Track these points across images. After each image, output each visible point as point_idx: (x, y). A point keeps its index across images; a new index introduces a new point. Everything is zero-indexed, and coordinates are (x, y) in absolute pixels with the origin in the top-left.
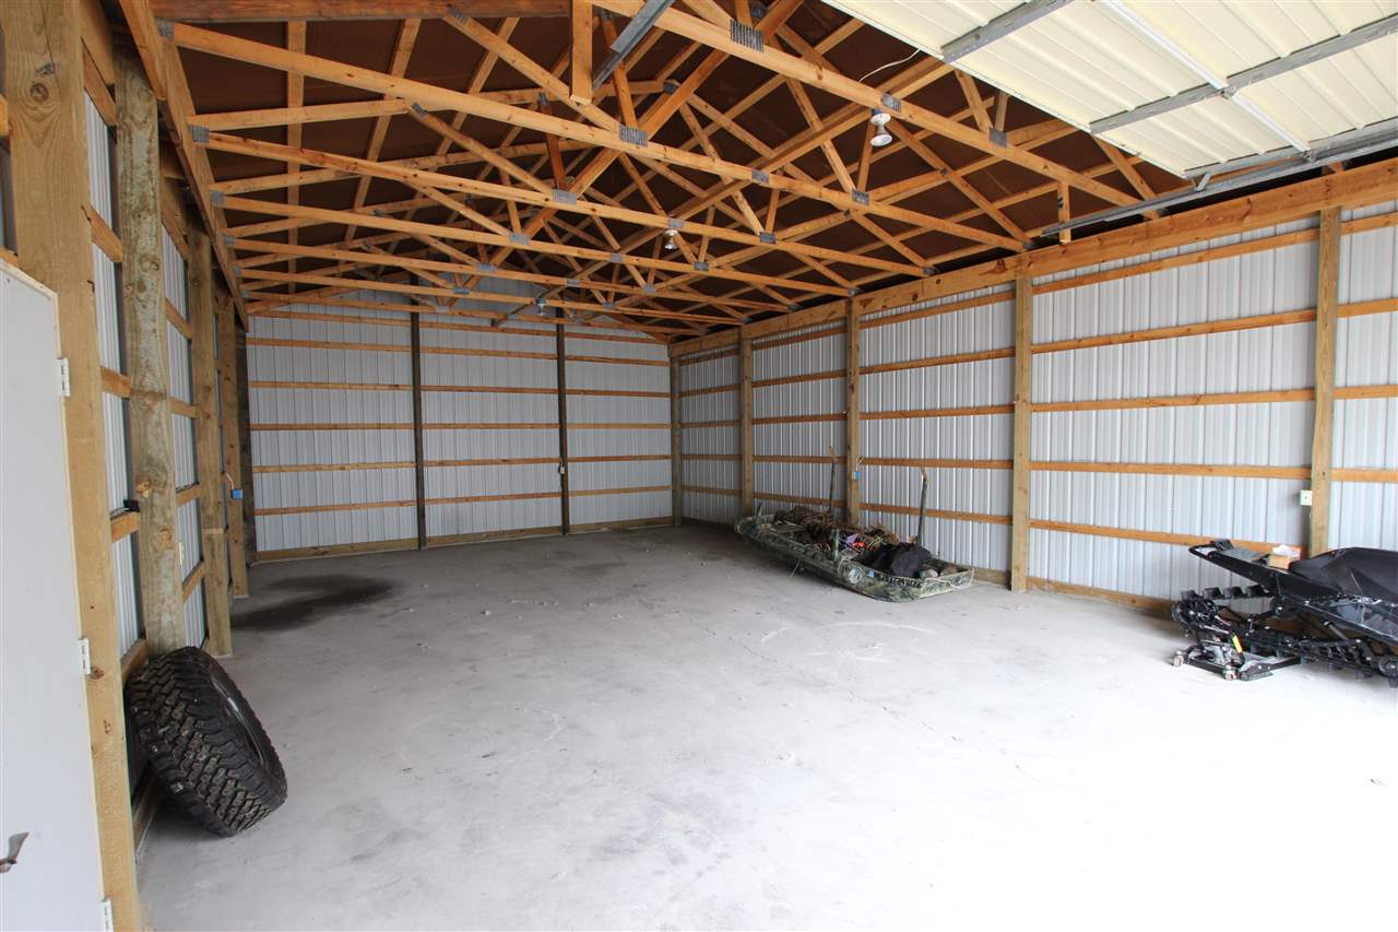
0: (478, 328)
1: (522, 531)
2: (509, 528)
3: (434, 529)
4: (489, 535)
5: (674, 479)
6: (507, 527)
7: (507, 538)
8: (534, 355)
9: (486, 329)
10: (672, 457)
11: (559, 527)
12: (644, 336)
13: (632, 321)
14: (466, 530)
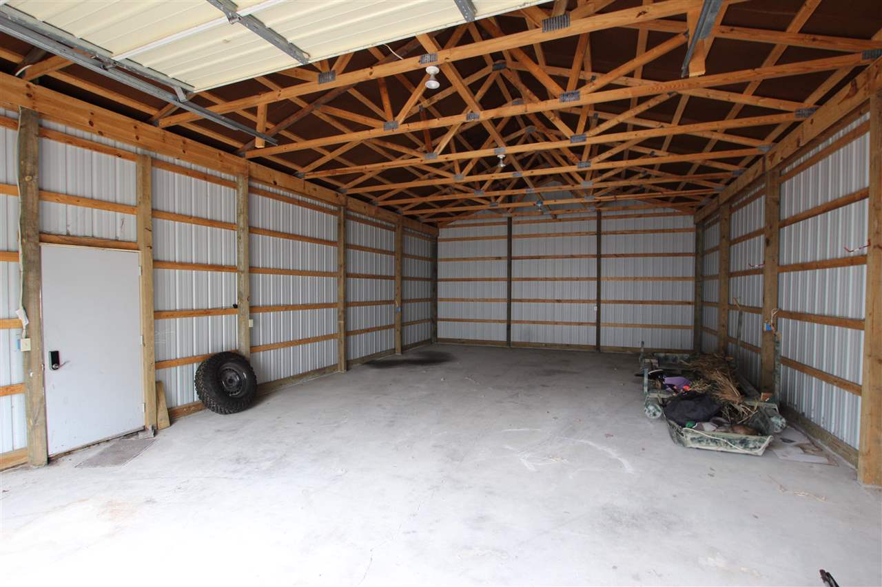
0: (546, 221)
1: (568, 345)
2: (560, 343)
3: (515, 338)
4: (546, 345)
5: (696, 320)
6: (558, 341)
7: (558, 348)
8: (579, 234)
9: (550, 221)
10: (695, 303)
11: (594, 346)
12: (671, 211)
13: (659, 201)
14: (533, 340)
